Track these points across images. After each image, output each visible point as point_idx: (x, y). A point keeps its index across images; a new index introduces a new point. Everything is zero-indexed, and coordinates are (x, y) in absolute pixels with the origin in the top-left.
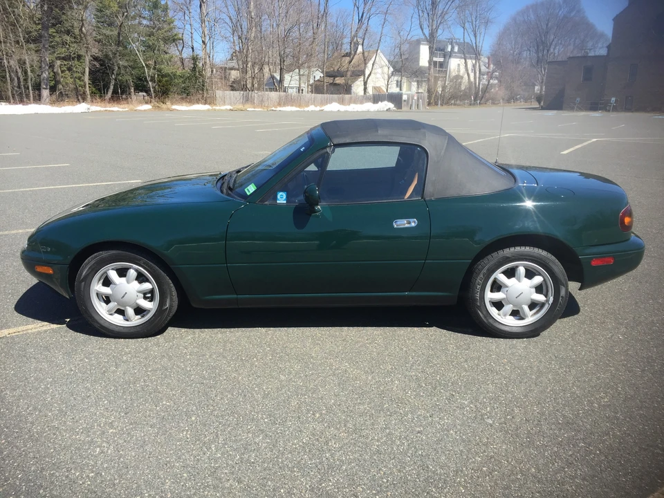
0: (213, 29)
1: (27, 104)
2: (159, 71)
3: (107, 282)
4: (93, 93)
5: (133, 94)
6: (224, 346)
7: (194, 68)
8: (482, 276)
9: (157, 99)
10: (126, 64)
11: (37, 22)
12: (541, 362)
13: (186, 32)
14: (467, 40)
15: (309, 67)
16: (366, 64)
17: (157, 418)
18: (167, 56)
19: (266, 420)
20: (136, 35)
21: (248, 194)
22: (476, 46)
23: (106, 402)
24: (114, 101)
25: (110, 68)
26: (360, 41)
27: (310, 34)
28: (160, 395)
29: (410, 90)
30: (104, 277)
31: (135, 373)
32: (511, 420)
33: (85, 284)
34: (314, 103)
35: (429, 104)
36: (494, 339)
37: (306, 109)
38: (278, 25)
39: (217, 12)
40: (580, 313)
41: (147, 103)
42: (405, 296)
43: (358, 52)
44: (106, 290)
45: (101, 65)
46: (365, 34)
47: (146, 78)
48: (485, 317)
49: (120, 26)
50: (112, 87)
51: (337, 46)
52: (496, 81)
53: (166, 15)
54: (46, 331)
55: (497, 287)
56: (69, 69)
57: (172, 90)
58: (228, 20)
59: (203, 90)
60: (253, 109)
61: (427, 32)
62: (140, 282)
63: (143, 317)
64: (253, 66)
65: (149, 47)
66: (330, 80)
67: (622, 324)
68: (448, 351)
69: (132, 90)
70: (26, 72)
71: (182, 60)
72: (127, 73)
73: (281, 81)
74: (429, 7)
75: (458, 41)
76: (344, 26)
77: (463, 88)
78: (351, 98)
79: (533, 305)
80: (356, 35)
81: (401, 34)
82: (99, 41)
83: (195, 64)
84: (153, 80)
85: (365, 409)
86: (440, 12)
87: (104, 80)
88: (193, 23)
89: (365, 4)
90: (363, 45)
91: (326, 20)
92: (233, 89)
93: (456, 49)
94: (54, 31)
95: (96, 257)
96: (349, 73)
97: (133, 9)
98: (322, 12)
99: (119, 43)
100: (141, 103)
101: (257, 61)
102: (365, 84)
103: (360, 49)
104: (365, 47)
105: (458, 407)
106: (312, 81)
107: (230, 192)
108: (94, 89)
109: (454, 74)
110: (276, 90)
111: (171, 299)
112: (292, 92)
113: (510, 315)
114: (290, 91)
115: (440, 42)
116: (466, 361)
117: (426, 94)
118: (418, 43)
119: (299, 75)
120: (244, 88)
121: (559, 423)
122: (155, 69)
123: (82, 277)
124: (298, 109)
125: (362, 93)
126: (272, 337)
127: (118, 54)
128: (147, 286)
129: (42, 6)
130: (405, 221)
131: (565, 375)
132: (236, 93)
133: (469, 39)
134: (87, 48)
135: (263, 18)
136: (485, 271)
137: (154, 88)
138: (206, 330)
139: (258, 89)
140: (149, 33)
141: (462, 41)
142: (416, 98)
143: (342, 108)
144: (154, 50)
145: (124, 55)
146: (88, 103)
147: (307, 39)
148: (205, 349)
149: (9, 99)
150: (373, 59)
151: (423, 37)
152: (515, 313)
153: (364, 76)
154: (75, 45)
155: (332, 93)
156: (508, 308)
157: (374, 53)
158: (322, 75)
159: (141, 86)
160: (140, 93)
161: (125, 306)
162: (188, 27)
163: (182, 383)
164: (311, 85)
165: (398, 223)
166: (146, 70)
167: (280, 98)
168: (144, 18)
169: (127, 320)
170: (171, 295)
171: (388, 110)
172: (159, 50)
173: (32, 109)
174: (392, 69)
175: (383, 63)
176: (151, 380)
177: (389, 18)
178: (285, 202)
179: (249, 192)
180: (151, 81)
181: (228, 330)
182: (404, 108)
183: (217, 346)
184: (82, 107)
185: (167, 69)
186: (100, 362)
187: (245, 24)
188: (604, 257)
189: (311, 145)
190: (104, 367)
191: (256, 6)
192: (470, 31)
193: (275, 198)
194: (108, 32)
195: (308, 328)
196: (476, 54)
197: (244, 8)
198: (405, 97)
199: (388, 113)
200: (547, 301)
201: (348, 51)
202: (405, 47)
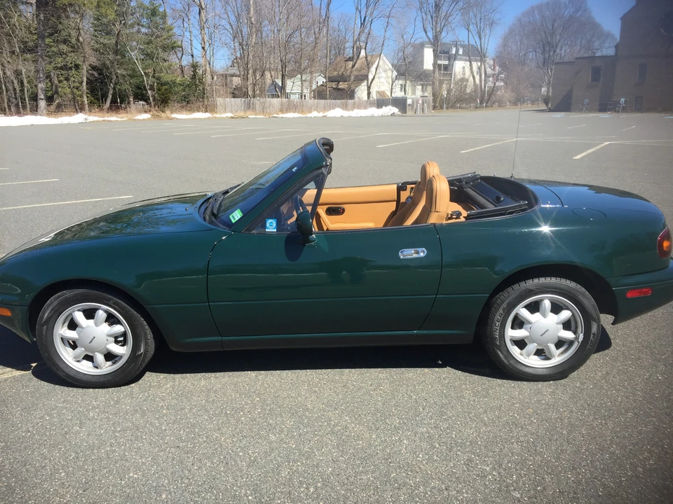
0: (213, 35)
1: (24, 115)
2: (158, 79)
3: (73, 325)
4: (91, 103)
5: (132, 102)
6: (207, 396)
7: (194, 75)
8: (501, 311)
9: (157, 108)
10: (125, 73)
11: (34, 32)
12: (571, 412)
13: (185, 39)
14: (472, 42)
15: (311, 73)
16: (369, 68)
17: (121, 496)
18: (166, 64)
19: (250, 498)
20: (134, 43)
21: (233, 221)
22: (481, 48)
23: (63, 474)
24: (112, 111)
25: (108, 77)
26: (363, 45)
27: (312, 38)
28: (128, 464)
29: (415, 94)
30: (69, 319)
31: (101, 435)
32: (542, 491)
33: (47, 328)
34: (317, 109)
35: (434, 108)
36: (515, 382)
37: (309, 115)
38: (279, 31)
39: (217, 18)
40: (612, 348)
41: (146, 112)
42: (413, 335)
43: (361, 56)
44: (72, 334)
45: (99, 74)
46: (368, 38)
47: (145, 87)
48: (506, 358)
49: (118, 34)
50: (110, 96)
51: (340, 50)
52: (502, 84)
53: (164, 23)
54: (6, 380)
55: (519, 323)
56: (67, 79)
57: (171, 98)
58: (228, 27)
59: (203, 98)
60: (254, 116)
61: (430, 35)
62: (111, 324)
63: (114, 363)
64: (254, 72)
65: (148, 55)
66: (334, 85)
67: (659, 361)
68: (464, 398)
69: (131, 99)
70: (22, 83)
71: (182, 68)
72: (126, 81)
73: (283, 88)
74: (432, 10)
75: (462, 43)
76: (346, 30)
77: (468, 91)
78: (354, 103)
79: (560, 343)
80: (358, 39)
81: (405, 37)
82: (96, 50)
83: (194, 71)
84: (152, 88)
85: (369, 480)
86: (444, 14)
87: (102, 89)
88: (192, 29)
89: (367, 8)
90: (365, 49)
91: (328, 24)
92: (234, 96)
93: (461, 52)
94: (51, 40)
95: (59, 297)
96: (352, 78)
97: (131, 17)
98: (324, 17)
99: (116, 52)
100: (140, 112)
101: (258, 67)
102: (369, 88)
103: (363, 53)
104: (368, 51)
105: (478, 475)
106: (314, 87)
107: (213, 219)
108: (92, 99)
109: (459, 77)
110: (278, 97)
111: (146, 344)
112: (295, 98)
113: (535, 354)
114: (292, 97)
115: (444, 44)
116: (486, 411)
117: (431, 98)
118: (422, 46)
119: (302, 81)
120: (246, 95)
121: (599, 496)
122: (154, 77)
123: (44, 320)
124: (300, 115)
125: (365, 98)
126: (263, 383)
127: (116, 63)
128: (118, 329)
129: (38, 16)
130: (412, 251)
131: (601, 429)
132: (238, 100)
133: (474, 41)
134: (84, 57)
135: (264, 24)
136: (504, 305)
137: (153, 96)
138: (188, 375)
139: (260, 96)
140: (147, 41)
141: (466, 43)
142: (420, 102)
143: (346, 114)
144: (153, 58)
145: (121, 64)
146: (86, 114)
147: (309, 45)
148: (185, 400)
149: (5, 110)
150: (376, 63)
151: (427, 40)
152: (540, 353)
153: (368, 80)
154: (73, 54)
155: (335, 99)
156: (532, 347)
157: (377, 57)
158: (325, 80)
159: (140, 95)
160: (140, 102)
161: (93, 352)
162: (187, 34)
163: (155, 448)
164: (314, 91)
165: (405, 253)
166: (145, 79)
167: (282, 104)
168: (142, 26)
169: (97, 367)
170: (146, 339)
171: (393, 115)
172: (157, 58)
173: (28, 120)
174: (395, 73)
175: (387, 68)
176: (119, 443)
177: (392, 21)
178: (275, 230)
179: (234, 219)
180: (150, 89)
181: (213, 374)
182: (409, 113)
183: (199, 397)
184: (79, 118)
185: (166, 77)
186: (63, 419)
187: (245, 30)
188: (643, 288)
189: (304, 164)
190: (66, 426)
191: (256, 11)
192: (474, 33)
193: (264, 226)
194: (106, 41)
195: (304, 371)
196: (481, 57)
197: (244, 14)
198: (409, 101)
199: (393, 117)
200: (577, 338)
201: (351, 55)
202: (409, 50)
